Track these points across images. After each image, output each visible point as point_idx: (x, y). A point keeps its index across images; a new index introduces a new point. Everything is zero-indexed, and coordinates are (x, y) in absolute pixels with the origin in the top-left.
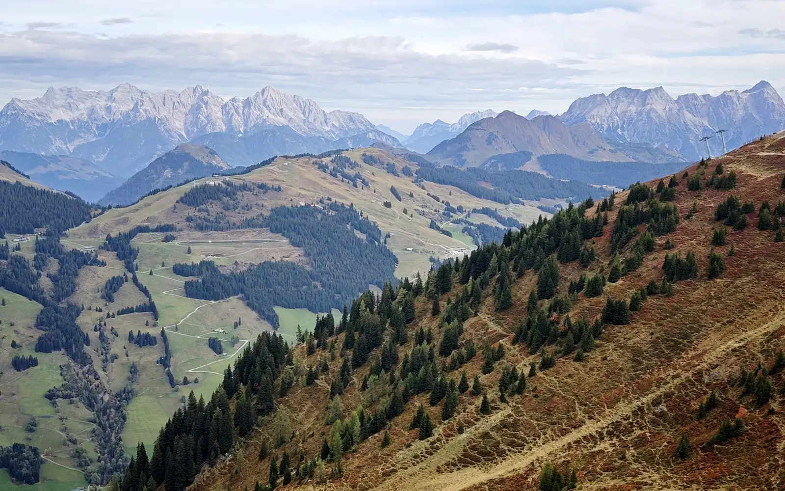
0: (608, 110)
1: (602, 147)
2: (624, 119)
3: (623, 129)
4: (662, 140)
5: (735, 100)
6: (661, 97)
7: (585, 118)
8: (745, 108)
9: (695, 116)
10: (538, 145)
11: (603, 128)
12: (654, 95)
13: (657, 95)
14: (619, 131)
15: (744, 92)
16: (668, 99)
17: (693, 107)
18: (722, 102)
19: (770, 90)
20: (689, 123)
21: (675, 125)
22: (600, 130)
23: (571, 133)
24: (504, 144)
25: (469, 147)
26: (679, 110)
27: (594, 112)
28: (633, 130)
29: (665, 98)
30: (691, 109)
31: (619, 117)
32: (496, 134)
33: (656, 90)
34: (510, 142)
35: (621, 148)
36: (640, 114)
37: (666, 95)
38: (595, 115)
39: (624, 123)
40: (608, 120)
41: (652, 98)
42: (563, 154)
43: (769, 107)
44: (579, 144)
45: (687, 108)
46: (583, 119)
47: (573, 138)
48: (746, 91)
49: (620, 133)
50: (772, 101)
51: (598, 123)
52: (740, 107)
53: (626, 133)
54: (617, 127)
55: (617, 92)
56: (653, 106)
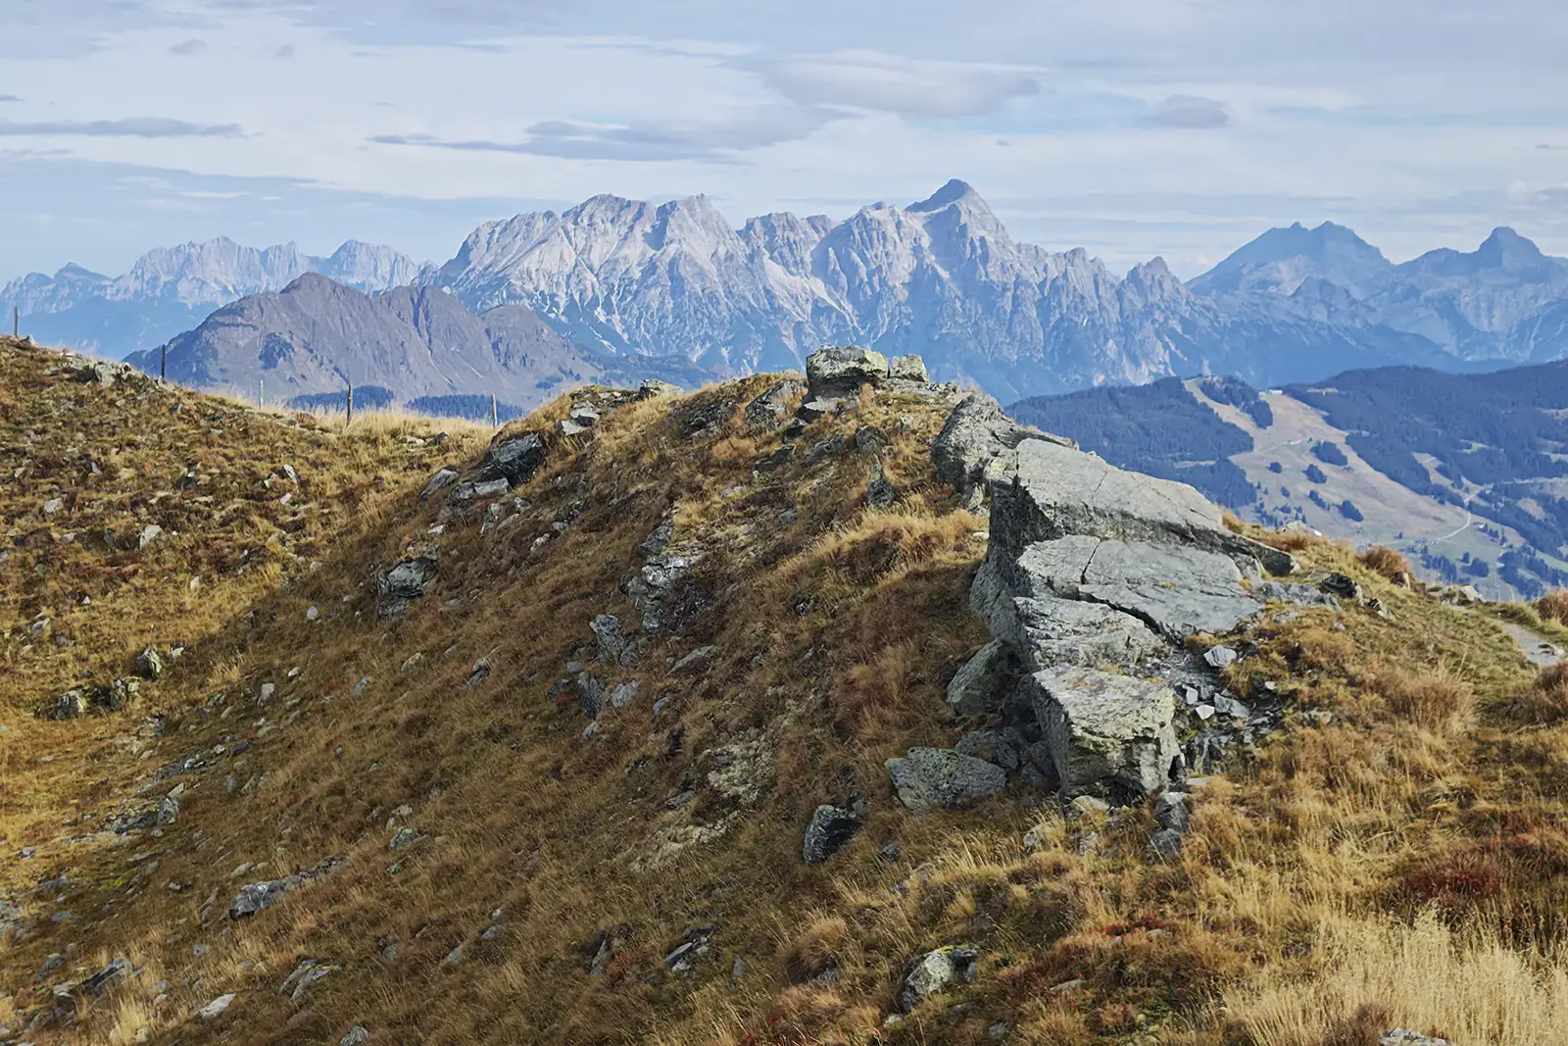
0: (566, 257)
1: (571, 372)
2: (612, 280)
3: (608, 308)
4: (711, 338)
5: (891, 229)
6: (704, 223)
7: (506, 278)
8: (917, 250)
9: (793, 274)
10: (403, 368)
11: (557, 306)
12: (685, 220)
13: (692, 216)
14: (600, 314)
15: (910, 209)
16: (722, 227)
17: (786, 251)
18: (857, 237)
19: (975, 204)
20: (778, 291)
21: (744, 298)
22: (550, 311)
23: (487, 331)
24: (309, 364)
25: (213, 376)
26: (751, 258)
27: (531, 263)
28: (635, 312)
29: (713, 225)
30: (781, 254)
31: (597, 276)
32: (286, 337)
33: (689, 203)
34: (326, 361)
35: (619, 372)
36: (651, 268)
37: (715, 217)
38: (533, 269)
39: (611, 292)
40: (568, 285)
41: (680, 226)
42: (474, 397)
43: (974, 249)
44: (511, 363)
45: (772, 251)
46: (500, 281)
47: (495, 346)
48: (917, 207)
49: (602, 319)
50: (983, 233)
51: (542, 293)
52: (904, 249)
53: (616, 317)
54: (594, 303)
55: (588, 209)
56: (685, 247)
